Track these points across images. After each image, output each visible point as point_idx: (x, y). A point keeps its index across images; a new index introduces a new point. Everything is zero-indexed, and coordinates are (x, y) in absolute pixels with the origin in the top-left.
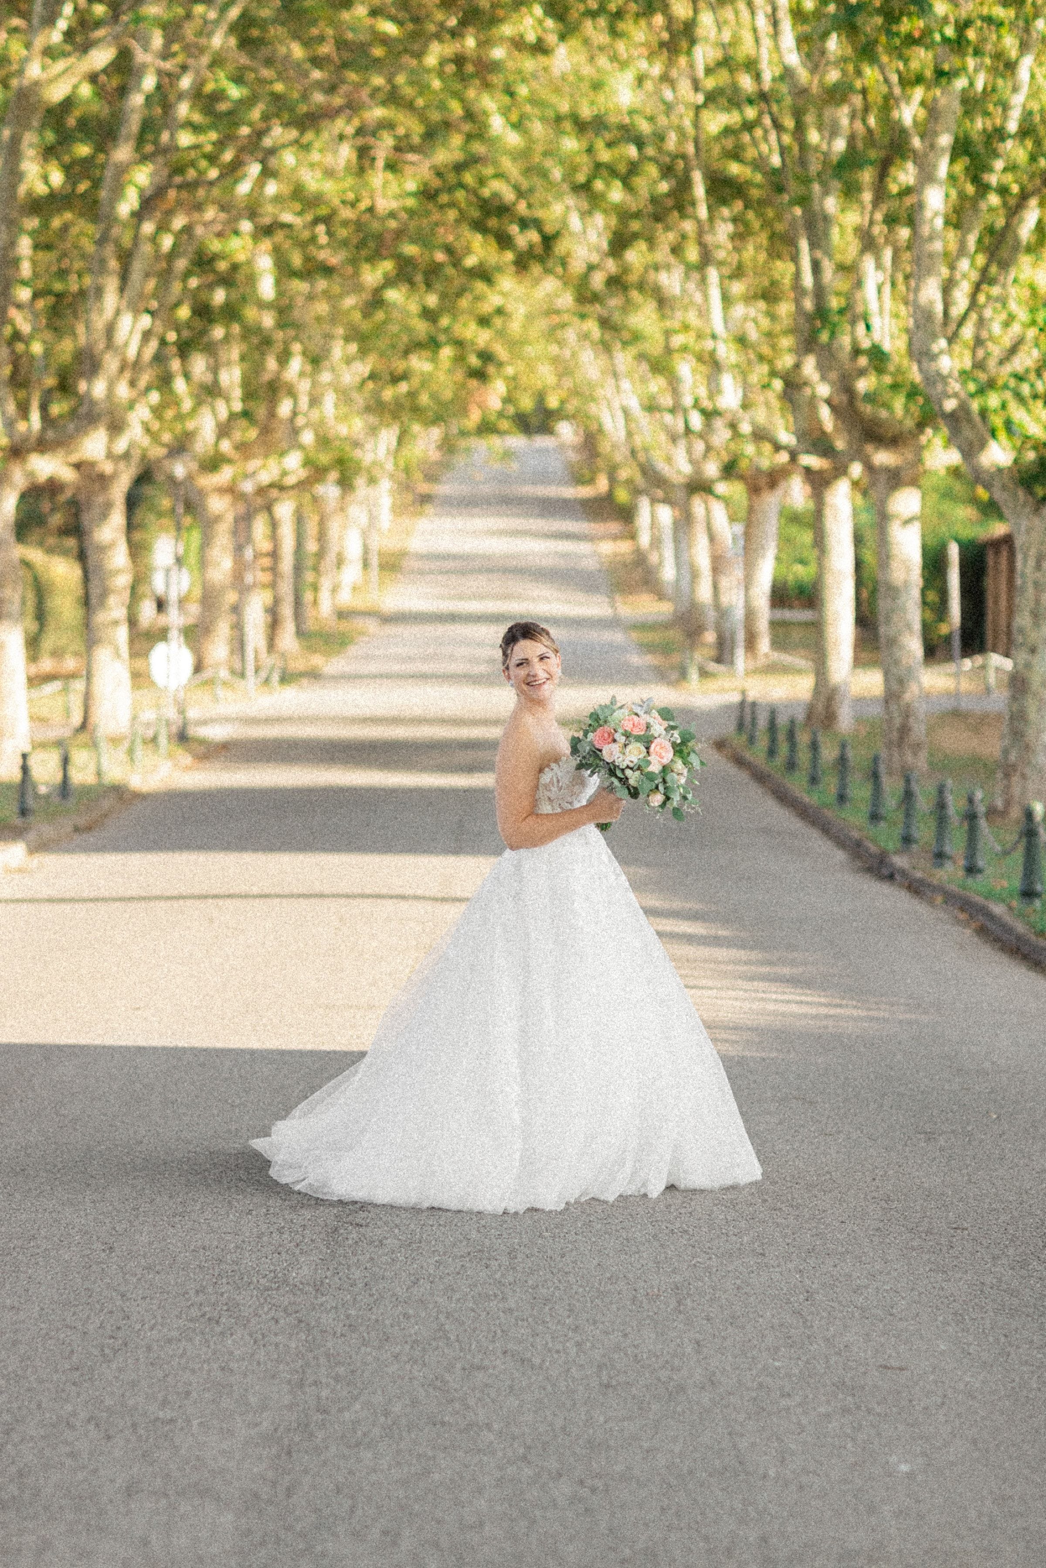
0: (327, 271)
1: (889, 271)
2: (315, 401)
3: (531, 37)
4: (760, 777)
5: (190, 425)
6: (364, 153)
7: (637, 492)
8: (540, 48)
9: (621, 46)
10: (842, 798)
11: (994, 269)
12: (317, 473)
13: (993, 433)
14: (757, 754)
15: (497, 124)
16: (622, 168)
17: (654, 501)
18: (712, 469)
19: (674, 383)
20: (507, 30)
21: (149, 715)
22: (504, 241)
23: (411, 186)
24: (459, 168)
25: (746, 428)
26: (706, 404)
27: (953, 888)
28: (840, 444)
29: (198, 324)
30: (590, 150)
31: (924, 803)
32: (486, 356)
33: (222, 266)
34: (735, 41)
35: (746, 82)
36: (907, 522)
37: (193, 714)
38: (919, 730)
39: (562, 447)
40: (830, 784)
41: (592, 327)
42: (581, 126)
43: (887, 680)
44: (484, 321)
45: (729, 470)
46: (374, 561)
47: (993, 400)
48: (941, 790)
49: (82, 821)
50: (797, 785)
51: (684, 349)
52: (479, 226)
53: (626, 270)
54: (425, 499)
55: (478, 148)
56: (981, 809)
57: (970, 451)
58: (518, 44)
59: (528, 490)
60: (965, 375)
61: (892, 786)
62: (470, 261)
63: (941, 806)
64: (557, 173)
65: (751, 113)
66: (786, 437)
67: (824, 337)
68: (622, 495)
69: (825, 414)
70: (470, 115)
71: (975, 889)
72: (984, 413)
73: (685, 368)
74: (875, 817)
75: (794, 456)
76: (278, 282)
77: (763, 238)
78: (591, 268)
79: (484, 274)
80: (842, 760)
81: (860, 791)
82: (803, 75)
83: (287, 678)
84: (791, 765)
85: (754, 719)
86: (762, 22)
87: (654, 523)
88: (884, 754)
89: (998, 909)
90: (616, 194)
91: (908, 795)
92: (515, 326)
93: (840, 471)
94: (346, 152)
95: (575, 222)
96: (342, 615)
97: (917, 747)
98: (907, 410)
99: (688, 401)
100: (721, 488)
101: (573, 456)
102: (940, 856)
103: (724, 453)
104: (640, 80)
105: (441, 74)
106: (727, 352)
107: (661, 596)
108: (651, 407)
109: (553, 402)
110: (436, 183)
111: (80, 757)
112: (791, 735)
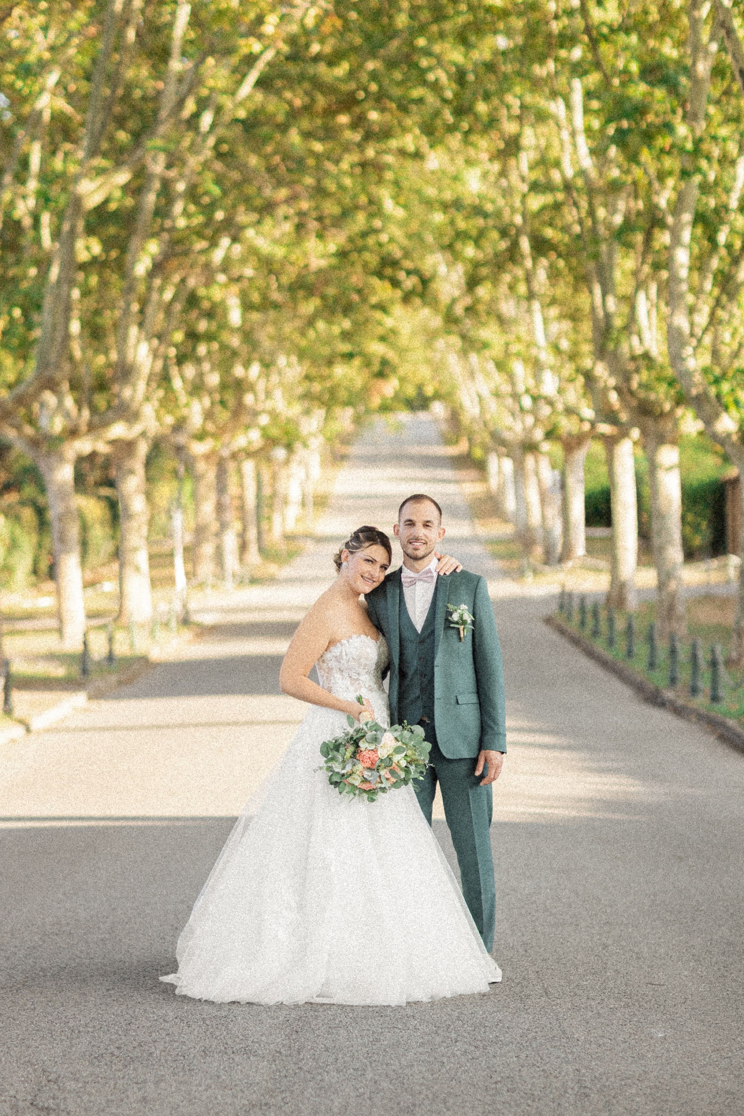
0: (276, 306)
1: (655, 301)
2: (268, 394)
3: (411, 148)
4: (575, 641)
5: (185, 412)
6: (300, 227)
7: (487, 450)
8: (418, 156)
9: (472, 152)
10: (630, 653)
11: (724, 298)
12: (271, 442)
13: (726, 409)
14: (573, 626)
15: (389, 205)
16: (474, 233)
17: (499, 456)
18: (539, 434)
19: (511, 378)
20: (394, 143)
21: (163, 607)
22: (395, 283)
23: (332, 247)
24: (364, 235)
25: (560, 407)
26: (535, 391)
27: (703, 711)
28: (624, 417)
29: (190, 344)
30: (452, 223)
31: (683, 655)
32: (384, 362)
33: (206, 305)
34: (548, 147)
35: (556, 176)
36: (670, 469)
37: (192, 606)
38: (680, 609)
39: (436, 421)
40: (621, 644)
41: (455, 340)
42: (445, 207)
43: (659, 575)
44: (383, 339)
45: (550, 435)
46: (310, 500)
47: (725, 387)
48: (694, 647)
49: (123, 677)
50: (599, 646)
51: (518, 355)
52: (380, 275)
53: (477, 301)
54: (343, 457)
55: (377, 223)
56: (721, 659)
57: (709, 421)
58: (402, 152)
59: (415, 450)
60: (706, 371)
61: (662, 646)
62: (374, 300)
63: (694, 657)
64: (429, 238)
65: (560, 196)
66: (588, 413)
67: (611, 346)
68: (478, 453)
69: (613, 397)
70: (371, 202)
71: (718, 711)
72: (718, 396)
73: (518, 368)
74: (652, 665)
75: (593, 424)
76: (243, 315)
77: (570, 279)
78: (454, 301)
79: (382, 307)
80: (629, 630)
81: (641, 649)
82: (593, 174)
83: (254, 581)
84: (595, 633)
85: (570, 603)
86: (565, 135)
87: (500, 472)
88: (658, 624)
89: (731, 723)
90: (470, 251)
91: (673, 652)
92: (404, 340)
93: (624, 434)
94: (288, 227)
95: (442, 269)
96: (289, 538)
97: (680, 619)
98: (667, 394)
99: (521, 388)
100: (546, 447)
101: (444, 427)
102: (694, 690)
103: (546, 423)
104: (485, 175)
105: (352, 175)
106: (546, 357)
107: (506, 521)
108: (497, 395)
109: (429, 391)
110: (348, 247)
111: (120, 636)
112: (595, 614)
